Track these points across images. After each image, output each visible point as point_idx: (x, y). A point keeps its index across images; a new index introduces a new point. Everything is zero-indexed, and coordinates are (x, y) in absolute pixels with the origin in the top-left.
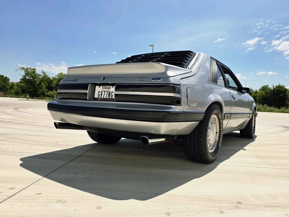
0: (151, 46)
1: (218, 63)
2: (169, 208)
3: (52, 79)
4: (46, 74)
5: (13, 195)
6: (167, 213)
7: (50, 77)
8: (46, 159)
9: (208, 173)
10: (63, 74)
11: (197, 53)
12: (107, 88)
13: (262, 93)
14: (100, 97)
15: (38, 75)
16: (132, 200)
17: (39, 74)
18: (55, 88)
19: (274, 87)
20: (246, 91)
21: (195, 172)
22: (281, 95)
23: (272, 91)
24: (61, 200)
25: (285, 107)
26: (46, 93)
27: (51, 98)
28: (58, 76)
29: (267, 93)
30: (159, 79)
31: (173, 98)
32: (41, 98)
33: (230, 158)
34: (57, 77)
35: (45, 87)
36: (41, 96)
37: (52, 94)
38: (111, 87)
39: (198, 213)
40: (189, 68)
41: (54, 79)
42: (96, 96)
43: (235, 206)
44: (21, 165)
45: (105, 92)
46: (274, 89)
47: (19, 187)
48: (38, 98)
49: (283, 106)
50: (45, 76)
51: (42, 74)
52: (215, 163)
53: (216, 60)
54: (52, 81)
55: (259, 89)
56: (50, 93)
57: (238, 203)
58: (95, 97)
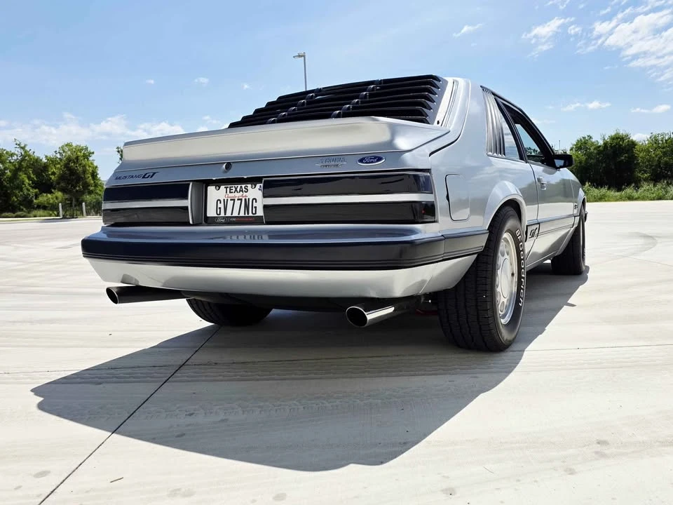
0: (299, 56)
1: (499, 100)
2: (448, 477)
3: (44, 160)
4: (27, 149)
5: (52, 492)
6: (446, 490)
7: (38, 158)
8: (100, 383)
9: (507, 376)
10: (74, 145)
11: (450, 80)
12: (238, 190)
13: (577, 156)
14: (222, 214)
15: (7, 153)
16: (353, 468)
17: (8, 150)
18: (58, 183)
19: (604, 139)
20: (563, 161)
21: (476, 377)
22: (623, 158)
23: (601, 148)
24: (179, 490)
25: (633, 185)
26: (34, 199)
27: (51, 212)
28: (61, 151)
29: (589, 156)
30: (378, 161)
31: (417, 205)
32: (25, 214)
33: (545, 330)
34: (58, 156)
35: (29, 184)
36: (22, 207)
37: (51, 201)
38: (249, 186)
39: (519, 481)
40: (438, 123)
41: (53, 161)
42: (211, 212)
43: (597, 453)
44: (41, 406)
45: (234, 200)
46: (605, 144)
47: (59, 468)
48: (14, 215)
49: (629, 185)
50: (26, 156)
51: (18, 151)
52: (515, 347)
53: (494, 94)
54: (45, 167)
55: (571, 146)
56: (45, 199)
57: (598, 443)
58: (208, 215)
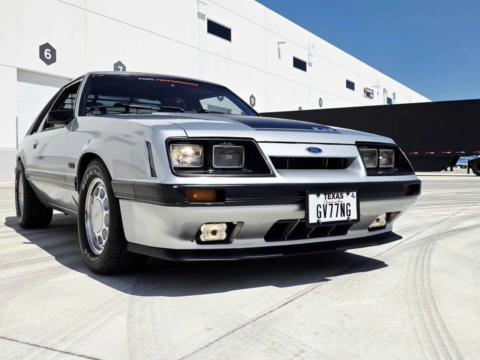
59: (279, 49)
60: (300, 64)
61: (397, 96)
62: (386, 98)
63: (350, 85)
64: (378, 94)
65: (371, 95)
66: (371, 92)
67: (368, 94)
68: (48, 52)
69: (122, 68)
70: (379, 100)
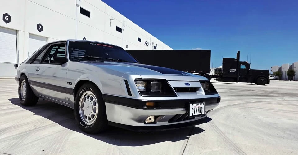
59: (110, 22)
60: (119, 30)
61: (158, 45)
62: (153, 46)
63: (139, 40)
64: (150, 44)
65: (148, 45)
66: (147, 43)
67: (146, 44)
68: (7, 17)
69: (41, 26)
70: (150, 48)
